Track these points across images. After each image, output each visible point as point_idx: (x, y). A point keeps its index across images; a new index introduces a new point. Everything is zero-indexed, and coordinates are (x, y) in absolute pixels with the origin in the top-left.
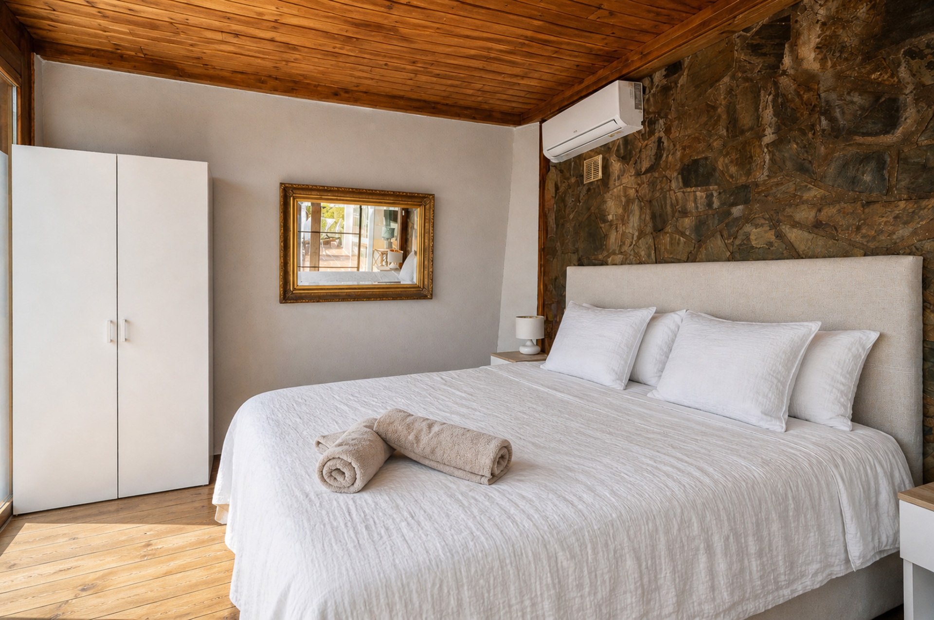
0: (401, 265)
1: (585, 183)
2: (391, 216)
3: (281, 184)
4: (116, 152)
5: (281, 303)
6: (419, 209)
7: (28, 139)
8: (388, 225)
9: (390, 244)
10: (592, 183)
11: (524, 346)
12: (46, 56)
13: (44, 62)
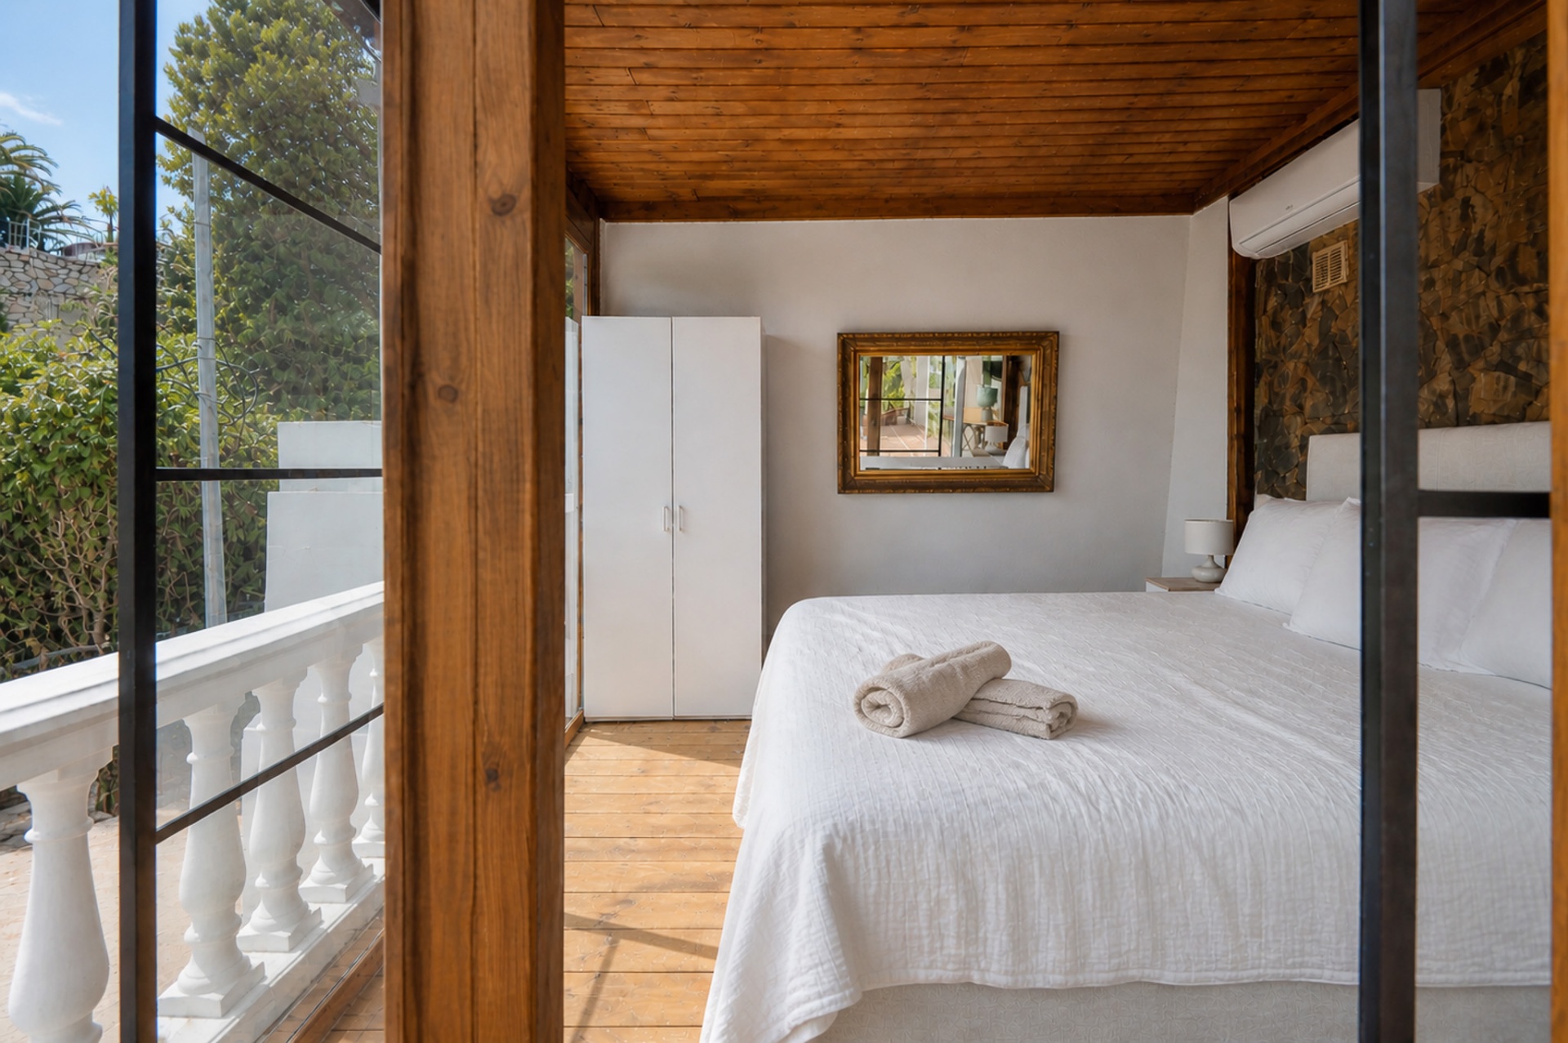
0: (1006, 446)
1: (1315, 291)
2: (992, 370)
3: (839, 335)
4: (671, 316)
5: (839, 492)
6: (1034, 356)
7: (595, 310)
8: (987, 382)
9: (990, 413)
10: (1327, 291)
11: (1200, 567)
12: (608, 219)
13: (607, 224)
